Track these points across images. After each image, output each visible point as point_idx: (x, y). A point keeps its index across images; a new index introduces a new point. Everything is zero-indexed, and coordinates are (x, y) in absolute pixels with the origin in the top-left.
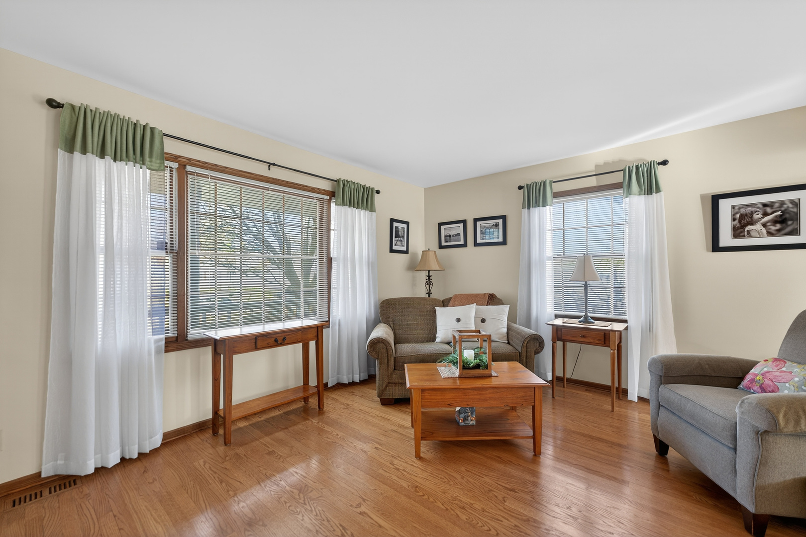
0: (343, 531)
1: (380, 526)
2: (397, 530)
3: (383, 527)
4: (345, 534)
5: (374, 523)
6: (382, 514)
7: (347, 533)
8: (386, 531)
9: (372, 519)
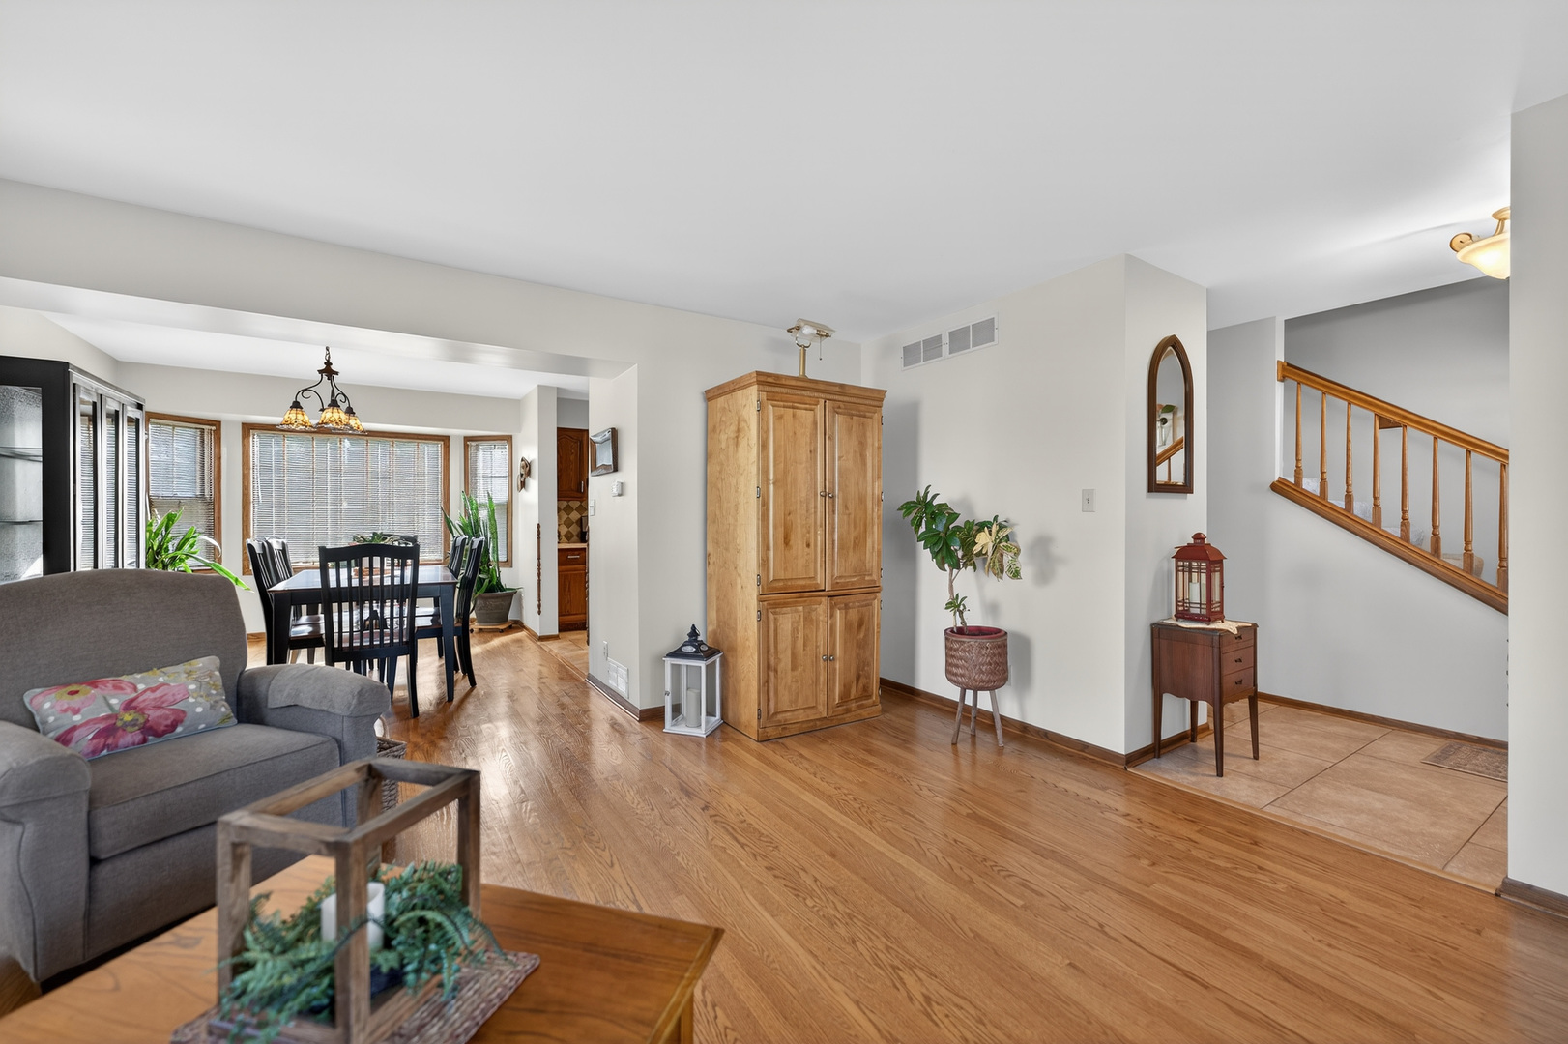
0: (929, 1009)
1: (857, 1003)
2: (828, 989)
3: (852, 1000)
4: (924, 1005)
5: (867, 1012)
6: (849, 1028)
7: (922, 1005)
8: (848, 992)
9: (870, 1020)
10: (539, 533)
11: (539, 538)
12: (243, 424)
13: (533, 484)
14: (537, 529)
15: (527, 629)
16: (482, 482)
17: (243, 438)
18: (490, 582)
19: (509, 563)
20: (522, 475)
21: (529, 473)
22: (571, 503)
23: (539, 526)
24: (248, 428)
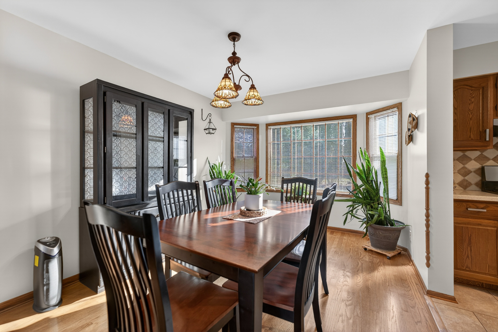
10: (427, 183)
11: (427, 189)
12: (266, 124)
13: (421, 137)
14: (425, 179)
15: (413, 264)
16: (378, 140)
17: (266, 130)
18: (379, 216)
19: (399, 201)
20: (409, 130)
21: (416, 126)
22: (468, 153)
23: (427, 176)
24: (268, 125)
